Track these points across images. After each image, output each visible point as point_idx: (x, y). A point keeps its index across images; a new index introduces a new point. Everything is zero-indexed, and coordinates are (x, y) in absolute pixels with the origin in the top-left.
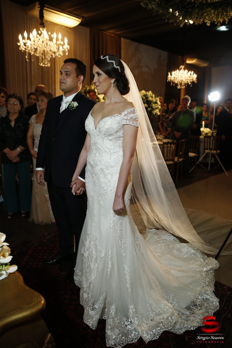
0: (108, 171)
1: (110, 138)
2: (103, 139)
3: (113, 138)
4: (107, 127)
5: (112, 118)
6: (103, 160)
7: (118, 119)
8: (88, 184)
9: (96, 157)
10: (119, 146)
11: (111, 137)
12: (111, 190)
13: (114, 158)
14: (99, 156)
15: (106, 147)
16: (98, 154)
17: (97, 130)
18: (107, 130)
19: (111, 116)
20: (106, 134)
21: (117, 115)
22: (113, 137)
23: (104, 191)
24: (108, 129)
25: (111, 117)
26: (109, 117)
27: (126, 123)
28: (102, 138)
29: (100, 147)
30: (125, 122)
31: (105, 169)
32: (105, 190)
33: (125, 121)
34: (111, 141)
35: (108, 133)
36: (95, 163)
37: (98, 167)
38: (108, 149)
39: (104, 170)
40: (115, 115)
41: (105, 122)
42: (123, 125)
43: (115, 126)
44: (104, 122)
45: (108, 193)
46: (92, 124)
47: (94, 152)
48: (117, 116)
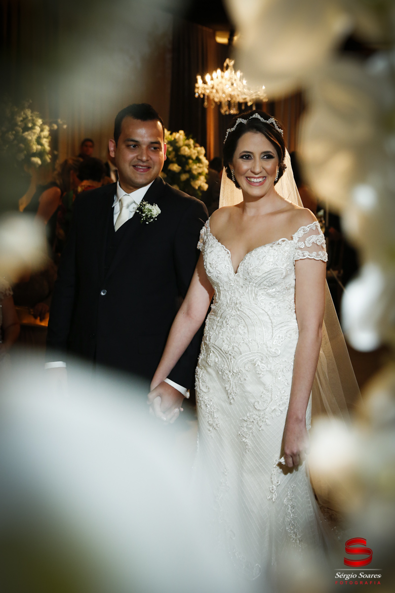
0: (267, 367)
1: (271, 291)
2: (256, 295)
3: (279, 292)
4: (266, 268)
5: (275, 247)
6: (255, 341)
7: (286, 249)
8: (206, 398)
9: (238, 335)
10: (290, 308)
11: (274, 290)
12: (275, 409)
13: (281, 336)
14: (246, 332)
15: (262, 312)
16: (242, 328)
17: (241, 276)
18: (266, 274)
19: (271, 245)
20: (265, 283)
21: (283, 241)
22: (278, 288)
23: (257, 413)
24: (269, 273)
25: (272, 247)
26: (268, 247)
27: (304, 256)
28: (252, 293)
29: (247, 312)
30: (301, 255)
31: (260, 361)
32: (259, 410)
33: (300, 252)
34: (273, 297)
35: (268, 280)
36: (236, 349)
37: (241, 357)
38: (268, 315)
39: (259, 363)
40: (278, 240)
41: (261, 257)
42: (295, 261)
43: (283, 264)
44: (258, 259)
45: (266, 417)
46: (226, 263)
47: (232, 323)
48: (283, 243)
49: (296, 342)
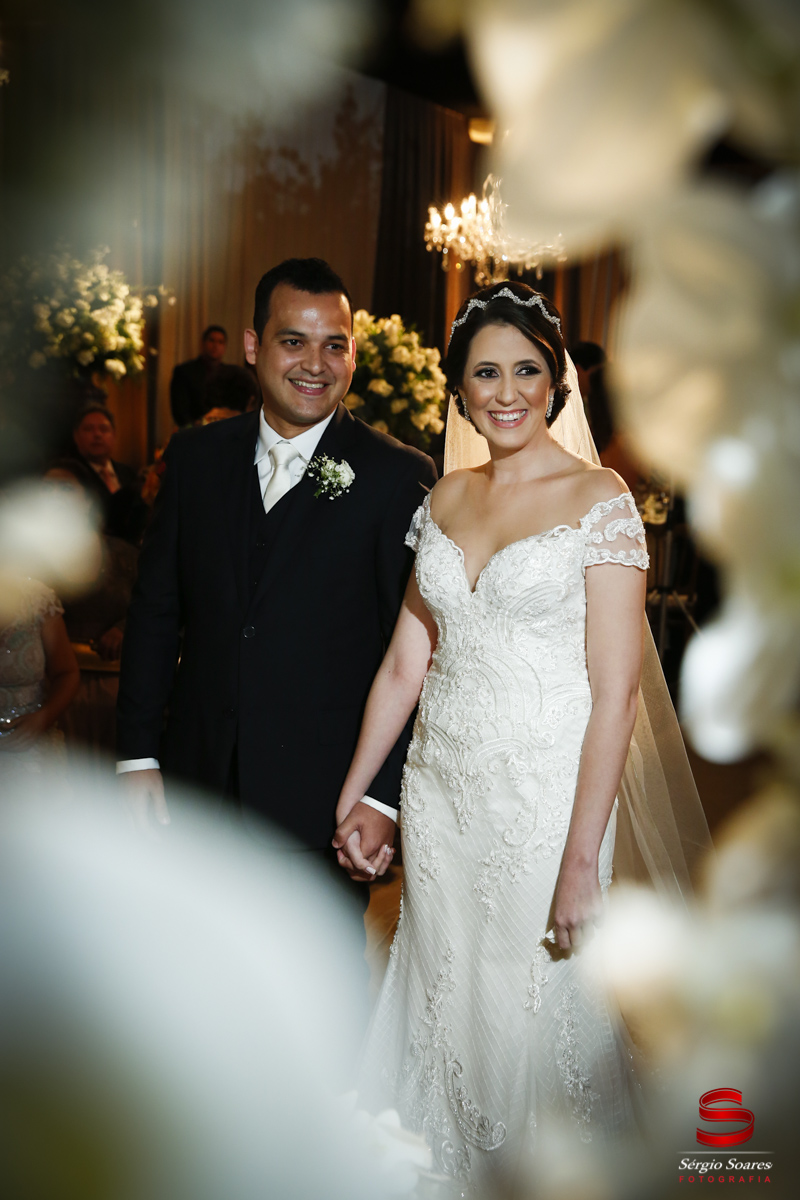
0: (530, 766)
1: (538, 625)
2: (510, 632)
3: (553, 626)
4: (528, 580)
5: (546, 541)
6: (507, 718)
7: (567, 545)
8: (418, 821)
9: (477, 707)
10: (576, 659)
11: (544, 623)
12: (540, 845)
13: (557, 710)
14: (492, 701)
15: (521, 663)
16: (485, 694)
17: (482, 597)
18: (528, 593)
19: (538, 537)
20: (526, 609)
21: (563, 530)
22: (552, 620)
23: (508, 850)
24: (533, 590)
25: (539, 541)
26: (532, 541)
27: (602, 559)
28: (502, 629)
29: (494, 664)
30: (596, 556)
31: (517, 756)
32: (511, 846)
33: (595, 551)
34: (542, 636)
35: (531, 604)
36: (472, 733)
37: (482, 749)
38: (533, 670)
39: (513, 759)
40: (552, 528)
41: (518, 560)
42: (586, 568)
43: (561, 574)
44: (513, 564)
45: (524, 859)
46: (454, 572)
47: (467, 684)
48: (562, 535)
49: (585, 723)
